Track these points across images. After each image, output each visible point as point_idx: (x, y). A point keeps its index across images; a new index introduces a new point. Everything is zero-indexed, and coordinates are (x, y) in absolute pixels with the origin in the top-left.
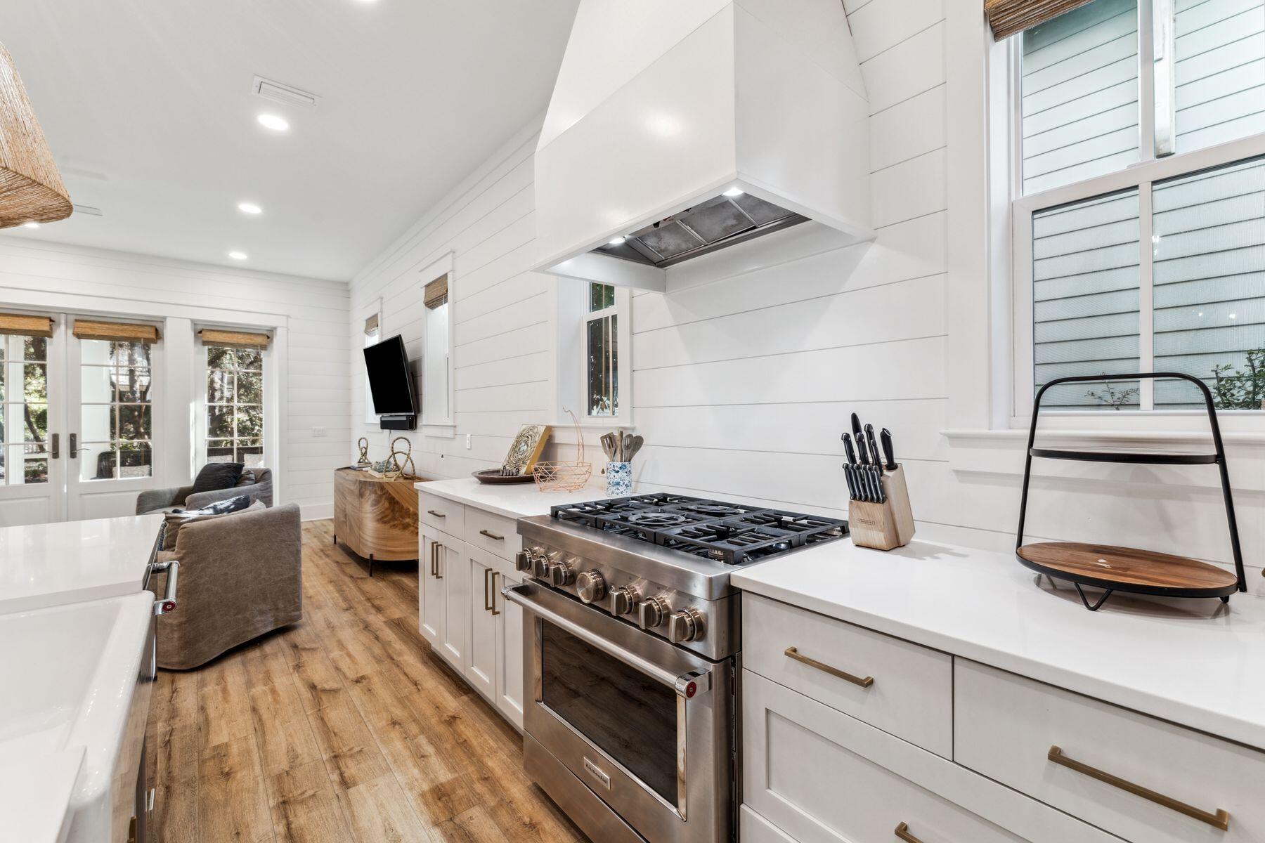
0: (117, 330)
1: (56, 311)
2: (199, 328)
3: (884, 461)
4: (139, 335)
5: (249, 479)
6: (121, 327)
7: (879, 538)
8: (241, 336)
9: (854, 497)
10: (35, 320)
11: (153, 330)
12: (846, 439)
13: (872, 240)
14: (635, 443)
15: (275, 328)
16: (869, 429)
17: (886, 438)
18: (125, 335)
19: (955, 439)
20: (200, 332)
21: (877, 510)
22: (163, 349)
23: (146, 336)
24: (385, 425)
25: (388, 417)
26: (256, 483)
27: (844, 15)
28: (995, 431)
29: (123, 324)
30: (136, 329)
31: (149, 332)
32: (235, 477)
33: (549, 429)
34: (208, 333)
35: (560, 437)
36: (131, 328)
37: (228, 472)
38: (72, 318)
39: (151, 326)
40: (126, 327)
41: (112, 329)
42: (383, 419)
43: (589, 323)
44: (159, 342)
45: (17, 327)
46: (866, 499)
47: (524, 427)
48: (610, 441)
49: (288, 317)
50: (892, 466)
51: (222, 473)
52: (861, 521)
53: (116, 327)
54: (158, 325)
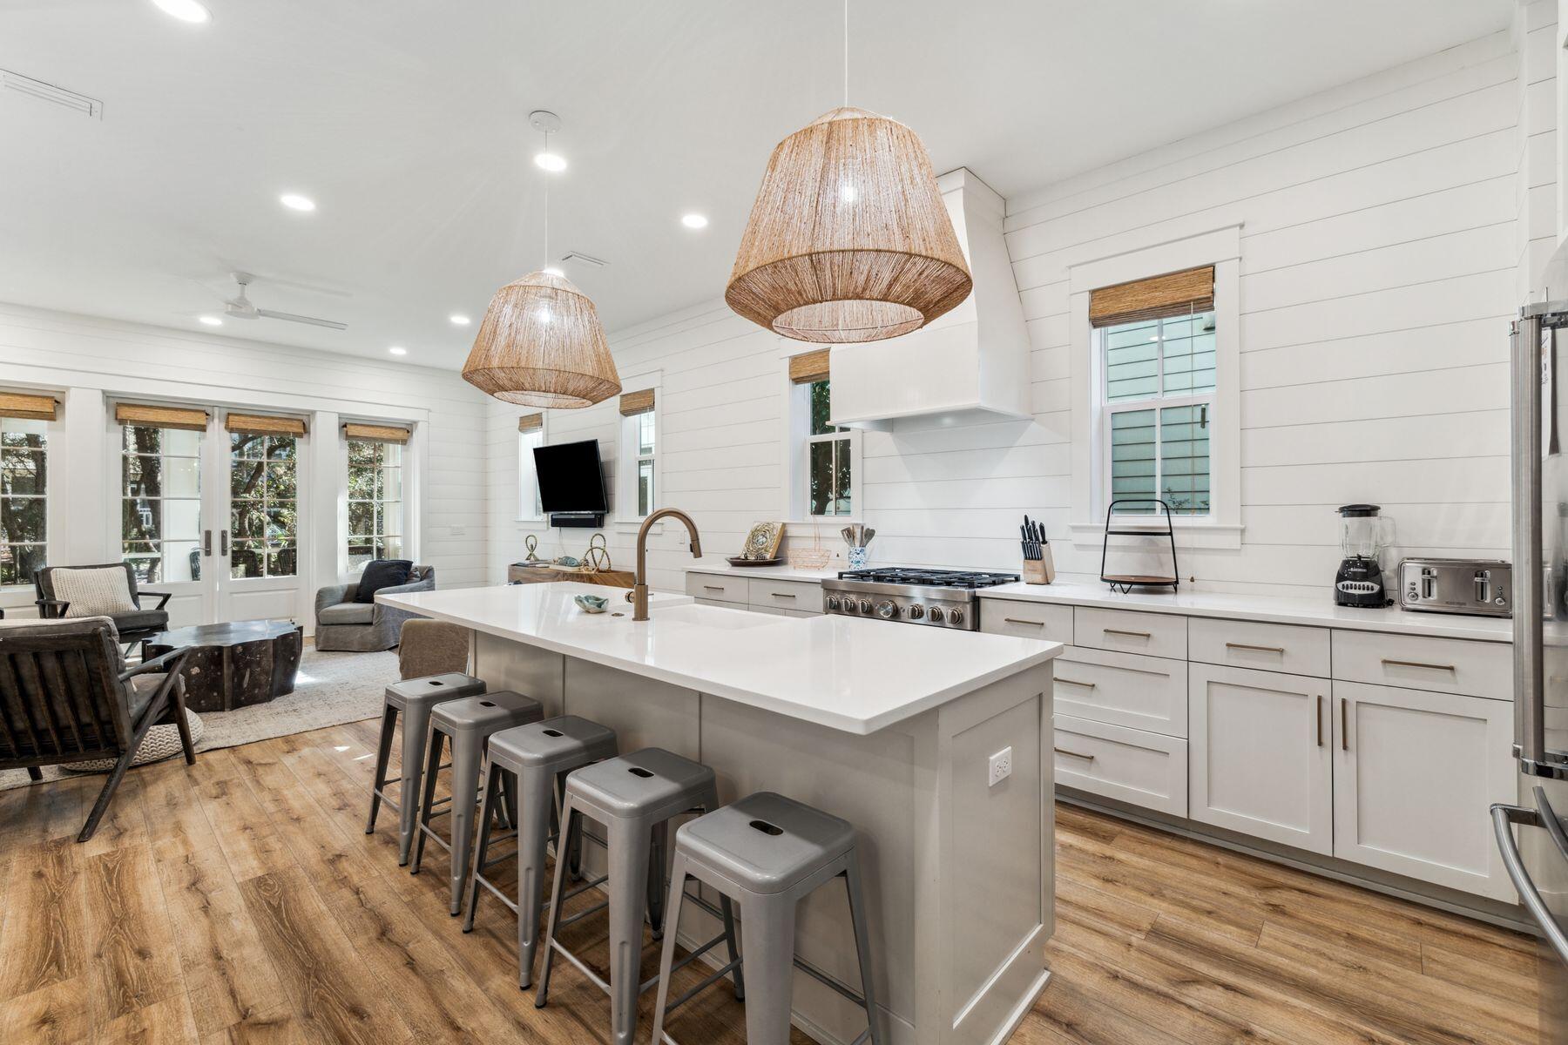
0: (269, 424)
1: (208, 404)
2: (344, 421)
3: (1041, 539)
4: (289, 429)
5: (416, 576)
6: (272, 421)
7: (1039, 578)
8: (384, 430)
9: (1026, 558)
10: (192, 413)
11: (301, 424)
12: (1023, 528)
13: (1033, 420)
14: (869, 534)
15: (416, 422)
16: (1033, 524)
17: (1042, 527)
18: (275, 429)
19: (1075, 528)
20: (345, 426)
21: (1038, 564)
22: (309, 443)
23: (296, 430)
24: (556, 523)
25: (558, 515)
26: (421, 580)
27: (1009, 262)
28: (1093, 524)
29: (273, 418)
30: (286, 423)
31: (297, 427)
32: (406, 575)
33: (784, 525)
34: (352, 427)
35: (791, 531)
36: (281, 422)
37: (398, 569)
38: (225, 412)
39: (299, 420)
40: (276, 421)
41: (264, 423)
42: (554, 517)
43: (812, 444)
44: (305, 436)
45: (177, 421)
46: (1032, 559)
47: (756, 524)
48: (849, 534)
49: (429, 411)
50: (1044, 542)
51: (393, 570)
52: (1029, 570)
53: (266, 421)
54: (305, 419)
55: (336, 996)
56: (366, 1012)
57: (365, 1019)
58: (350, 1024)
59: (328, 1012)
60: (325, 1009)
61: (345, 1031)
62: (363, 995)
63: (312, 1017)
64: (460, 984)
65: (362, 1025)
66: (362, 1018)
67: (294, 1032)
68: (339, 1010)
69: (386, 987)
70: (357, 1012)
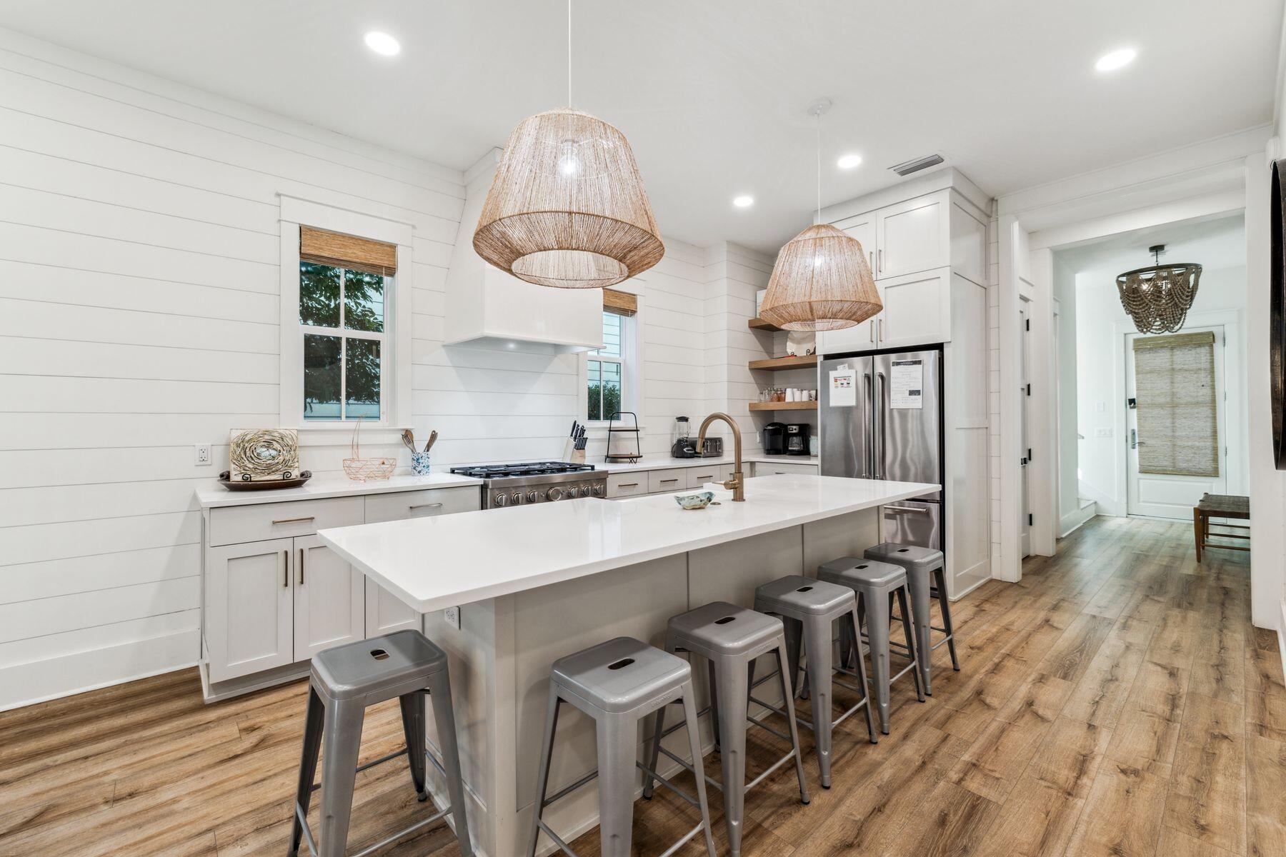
55: (937, 842)
56: (940, 815)
57: (945, 812)
58: (954, 820)
59: (954, 839)
60: (953, 843)
61: (962, 819)
62: (925, 826)
63: (965, 847)
64: (886, 773)
65: (952, 811)
66: (946, 815)
67: (984, 850)
68: (948, 833)
69: (911, 813)
70: (942, 821)
